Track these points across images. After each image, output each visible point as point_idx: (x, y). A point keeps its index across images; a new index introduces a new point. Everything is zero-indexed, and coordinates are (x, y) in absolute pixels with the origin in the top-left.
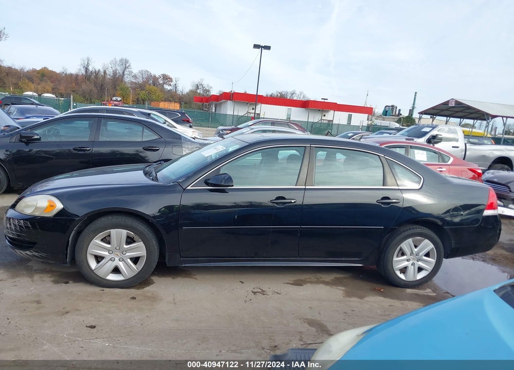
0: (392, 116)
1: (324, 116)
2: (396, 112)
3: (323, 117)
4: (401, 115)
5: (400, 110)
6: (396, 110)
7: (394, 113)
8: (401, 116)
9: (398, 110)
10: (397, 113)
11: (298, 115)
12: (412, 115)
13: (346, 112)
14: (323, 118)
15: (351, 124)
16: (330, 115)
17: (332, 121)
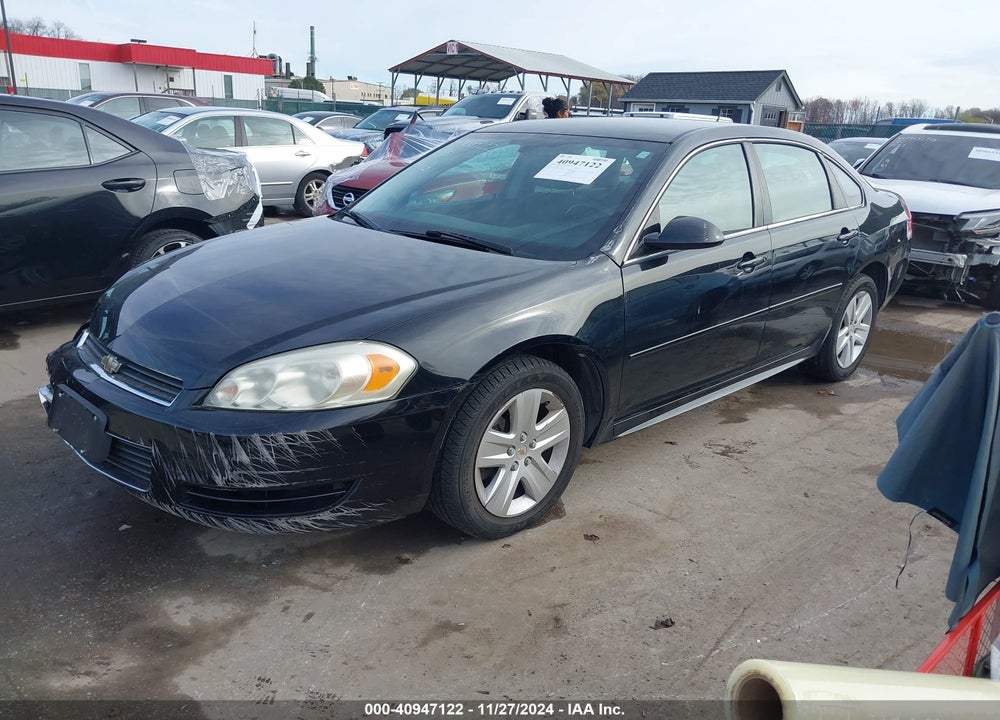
0: (275, 77)
1: (172, 80)
2: (281, 70)
3: (170, 83)
4: (292, 74)
5: (288, 65)
6: (281, 65)
7: (278, 71)
8: (293, 78)
9: (284, 65)
10: (284, 71)
11: (106, 78)
12: (313, 74)
13: (217, 70)
14: (172, 85)
15: (235, 98)
16: (184, 78)
17: (194, 91)
